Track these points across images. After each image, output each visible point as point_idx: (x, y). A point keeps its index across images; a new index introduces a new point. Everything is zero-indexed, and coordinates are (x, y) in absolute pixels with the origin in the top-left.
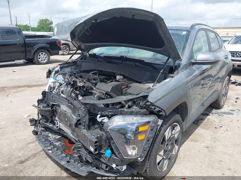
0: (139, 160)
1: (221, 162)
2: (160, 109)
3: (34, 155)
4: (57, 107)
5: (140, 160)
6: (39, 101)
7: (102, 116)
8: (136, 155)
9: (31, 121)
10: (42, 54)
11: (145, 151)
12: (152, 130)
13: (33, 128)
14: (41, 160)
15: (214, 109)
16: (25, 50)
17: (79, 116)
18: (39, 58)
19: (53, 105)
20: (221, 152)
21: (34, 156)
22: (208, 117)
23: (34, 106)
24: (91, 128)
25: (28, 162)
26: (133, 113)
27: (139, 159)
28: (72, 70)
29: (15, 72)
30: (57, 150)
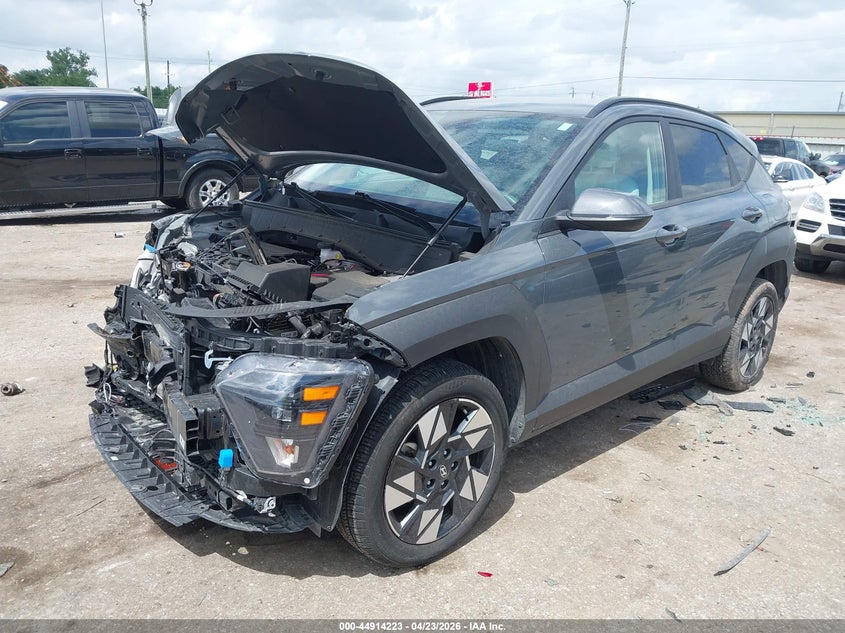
0: (305, 485)
1: (637, 545)
2: (385, 346)
3: (83, 470)
4: (150, 334)
5: (308, 485)
6: (109, 314)
7: (217, 354)
8: (294, 467)
9: (91, 372)
10: (213, 184)
11: (324, 458)
12: (350, 400)
13: (92, 395)
14: (96, 483)
15: (709, 392)
16: (159, 169)
17: (171, 356)
18: (204, 199)
19: (141, 327)
20: (654, 518)
21: (82, 474)
22: (680, 414)
23: (94, 327)
24: (201, 389)
25: (58, 485)
26: (301, 349)
27: (307, 481)
28: (217, 229)
29: (121, 236)
30: (136, 456)
